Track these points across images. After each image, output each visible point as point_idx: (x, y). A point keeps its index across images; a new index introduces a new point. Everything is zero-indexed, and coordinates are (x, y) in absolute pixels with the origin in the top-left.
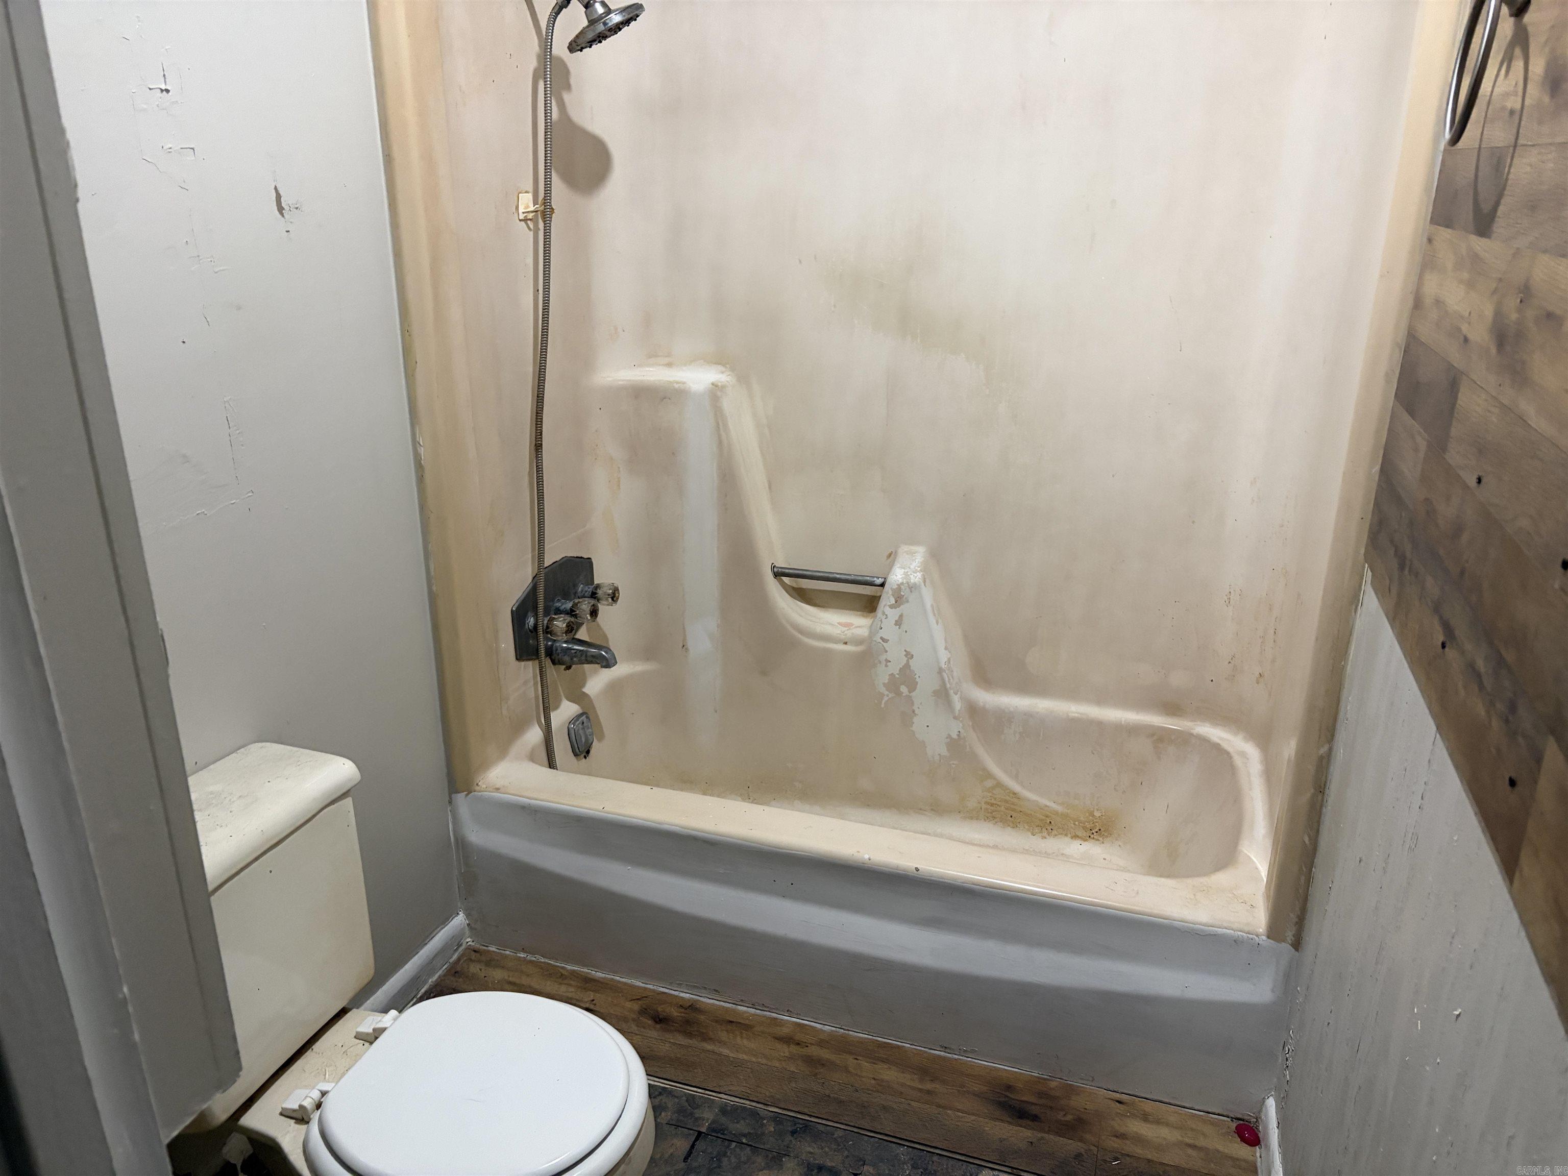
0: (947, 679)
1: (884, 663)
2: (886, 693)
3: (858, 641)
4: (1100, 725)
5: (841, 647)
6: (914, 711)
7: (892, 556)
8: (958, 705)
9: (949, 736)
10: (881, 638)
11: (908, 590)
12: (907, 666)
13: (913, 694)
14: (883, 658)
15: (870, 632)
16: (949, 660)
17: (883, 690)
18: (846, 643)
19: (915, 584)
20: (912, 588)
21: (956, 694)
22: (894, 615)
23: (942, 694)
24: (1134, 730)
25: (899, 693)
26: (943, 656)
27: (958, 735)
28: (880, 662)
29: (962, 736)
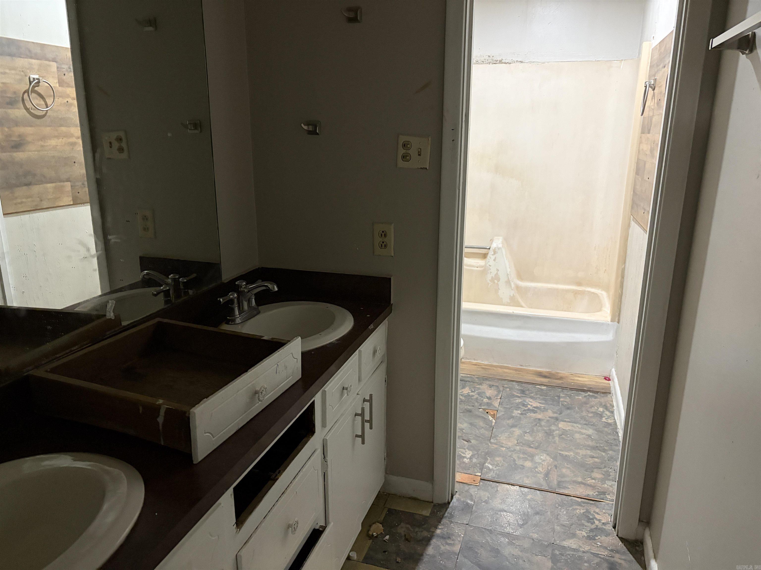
0: (509, 277)
1: (490, 273)
2: (490, 283)
3: (481, 267)
4: (557, 290)
5: (476, 269)
6: (499, 288)
7: (492, 241)
8: (513, 286)
9: (510, 296)
10: (489, 265)
11: (498, 249)
12: (497, 273)
13: (498, 283)
14: (489, 272)
15: (485, 263)
16: (510, 272)
17: (489, 282)
18: (477, 267)
19: (500, 247)
20: (499, 249)
21: (512, 282)
22: (493, 257)
23: (508, 282)
24: (567, 291)
25: (494, 283)
26: (509, 270)
27: (513, 295)
28: (488, 273)
29: (514, 295)
